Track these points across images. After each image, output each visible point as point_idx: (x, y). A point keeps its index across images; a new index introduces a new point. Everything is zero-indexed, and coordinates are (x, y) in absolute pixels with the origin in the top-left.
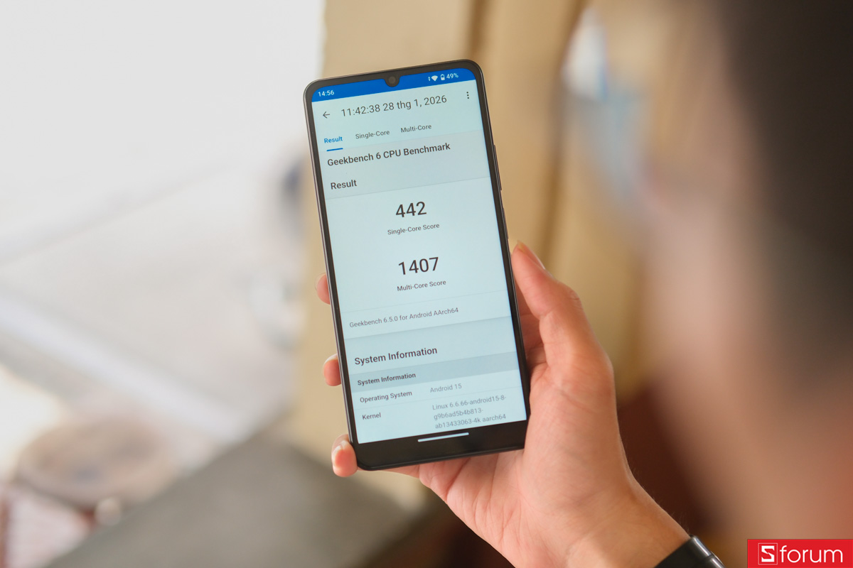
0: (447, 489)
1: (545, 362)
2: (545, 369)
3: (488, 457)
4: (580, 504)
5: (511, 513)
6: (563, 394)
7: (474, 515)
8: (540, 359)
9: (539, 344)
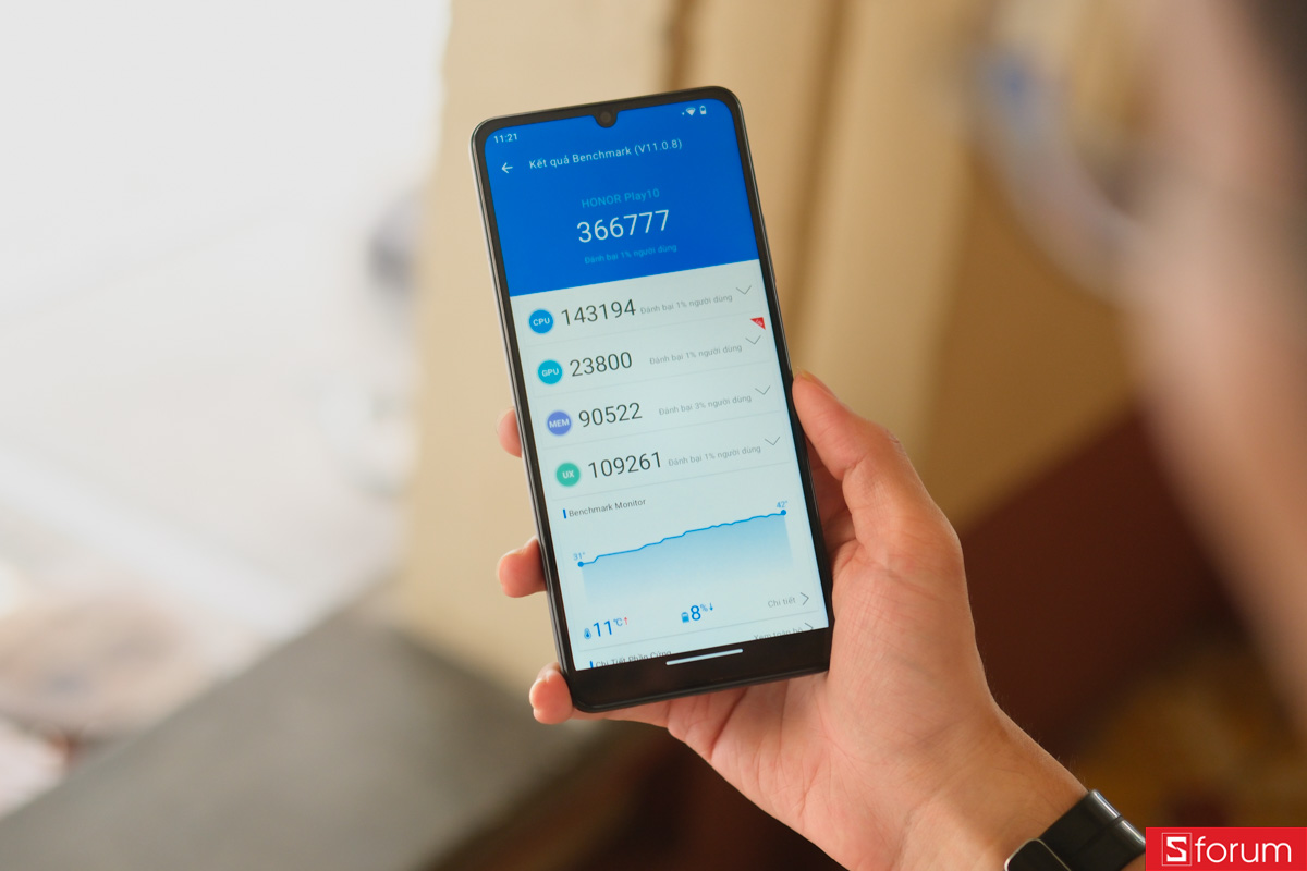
0: (713, 743)
1: (855, 538)
2: (856, 549)
3: (774, 686)
4: (927, 744)
5: (815, 770)
6: (892, 575)
7: (758, 778)
8: (848, 534)
9: (843, 512)
